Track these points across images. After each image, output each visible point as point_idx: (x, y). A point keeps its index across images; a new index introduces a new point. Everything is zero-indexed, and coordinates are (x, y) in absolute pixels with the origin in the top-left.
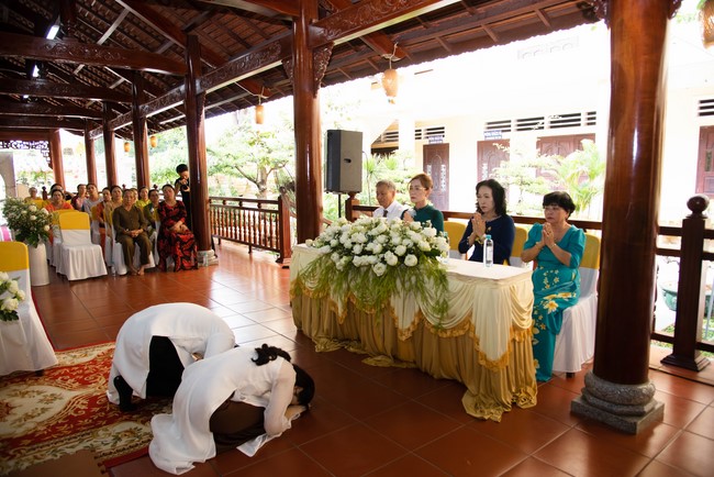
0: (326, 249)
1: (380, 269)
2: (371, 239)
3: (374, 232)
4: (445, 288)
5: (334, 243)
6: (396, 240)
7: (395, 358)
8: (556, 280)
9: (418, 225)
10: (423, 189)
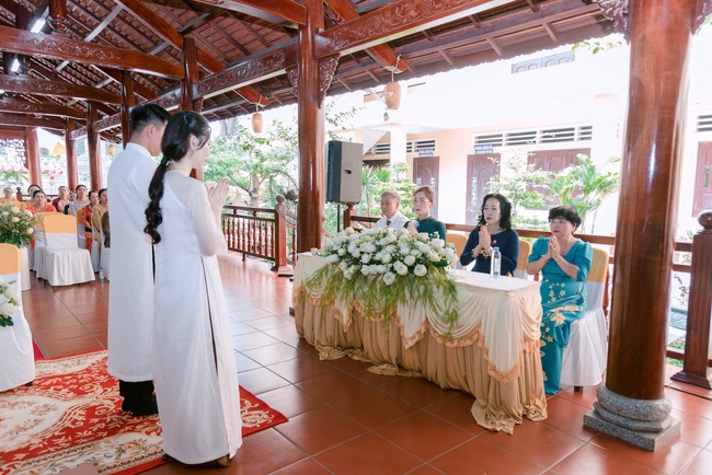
0: (334, 258)
1: (390, 279)
2: (379, 248)
3: (382, 242)
4: (454, 298)
5: (342, 252)
6: (405, 250)
7: (401, 367)
8: (563, 293)
9: (425, 236)
10: (427, 200)
